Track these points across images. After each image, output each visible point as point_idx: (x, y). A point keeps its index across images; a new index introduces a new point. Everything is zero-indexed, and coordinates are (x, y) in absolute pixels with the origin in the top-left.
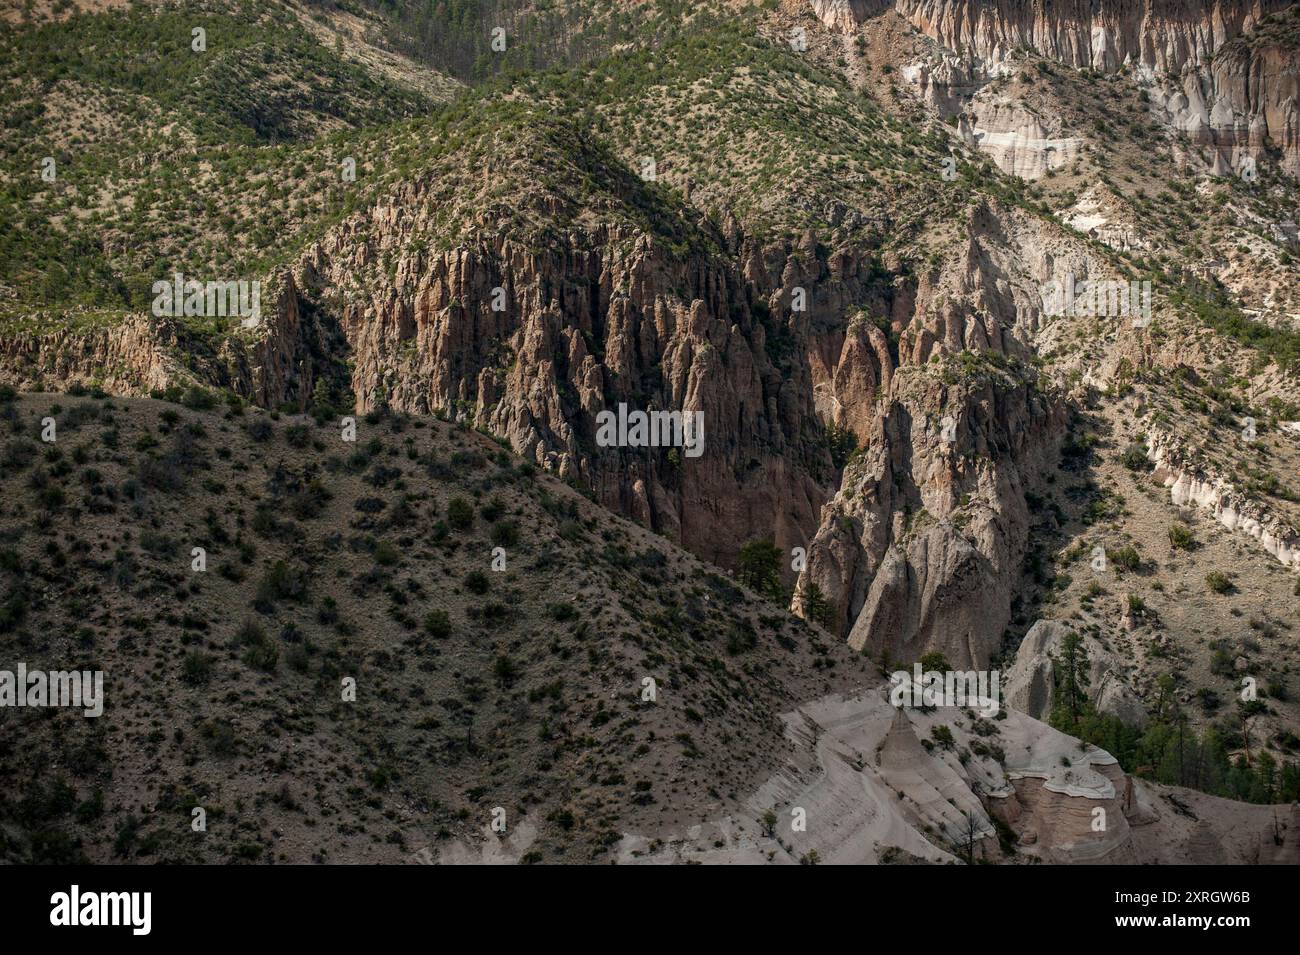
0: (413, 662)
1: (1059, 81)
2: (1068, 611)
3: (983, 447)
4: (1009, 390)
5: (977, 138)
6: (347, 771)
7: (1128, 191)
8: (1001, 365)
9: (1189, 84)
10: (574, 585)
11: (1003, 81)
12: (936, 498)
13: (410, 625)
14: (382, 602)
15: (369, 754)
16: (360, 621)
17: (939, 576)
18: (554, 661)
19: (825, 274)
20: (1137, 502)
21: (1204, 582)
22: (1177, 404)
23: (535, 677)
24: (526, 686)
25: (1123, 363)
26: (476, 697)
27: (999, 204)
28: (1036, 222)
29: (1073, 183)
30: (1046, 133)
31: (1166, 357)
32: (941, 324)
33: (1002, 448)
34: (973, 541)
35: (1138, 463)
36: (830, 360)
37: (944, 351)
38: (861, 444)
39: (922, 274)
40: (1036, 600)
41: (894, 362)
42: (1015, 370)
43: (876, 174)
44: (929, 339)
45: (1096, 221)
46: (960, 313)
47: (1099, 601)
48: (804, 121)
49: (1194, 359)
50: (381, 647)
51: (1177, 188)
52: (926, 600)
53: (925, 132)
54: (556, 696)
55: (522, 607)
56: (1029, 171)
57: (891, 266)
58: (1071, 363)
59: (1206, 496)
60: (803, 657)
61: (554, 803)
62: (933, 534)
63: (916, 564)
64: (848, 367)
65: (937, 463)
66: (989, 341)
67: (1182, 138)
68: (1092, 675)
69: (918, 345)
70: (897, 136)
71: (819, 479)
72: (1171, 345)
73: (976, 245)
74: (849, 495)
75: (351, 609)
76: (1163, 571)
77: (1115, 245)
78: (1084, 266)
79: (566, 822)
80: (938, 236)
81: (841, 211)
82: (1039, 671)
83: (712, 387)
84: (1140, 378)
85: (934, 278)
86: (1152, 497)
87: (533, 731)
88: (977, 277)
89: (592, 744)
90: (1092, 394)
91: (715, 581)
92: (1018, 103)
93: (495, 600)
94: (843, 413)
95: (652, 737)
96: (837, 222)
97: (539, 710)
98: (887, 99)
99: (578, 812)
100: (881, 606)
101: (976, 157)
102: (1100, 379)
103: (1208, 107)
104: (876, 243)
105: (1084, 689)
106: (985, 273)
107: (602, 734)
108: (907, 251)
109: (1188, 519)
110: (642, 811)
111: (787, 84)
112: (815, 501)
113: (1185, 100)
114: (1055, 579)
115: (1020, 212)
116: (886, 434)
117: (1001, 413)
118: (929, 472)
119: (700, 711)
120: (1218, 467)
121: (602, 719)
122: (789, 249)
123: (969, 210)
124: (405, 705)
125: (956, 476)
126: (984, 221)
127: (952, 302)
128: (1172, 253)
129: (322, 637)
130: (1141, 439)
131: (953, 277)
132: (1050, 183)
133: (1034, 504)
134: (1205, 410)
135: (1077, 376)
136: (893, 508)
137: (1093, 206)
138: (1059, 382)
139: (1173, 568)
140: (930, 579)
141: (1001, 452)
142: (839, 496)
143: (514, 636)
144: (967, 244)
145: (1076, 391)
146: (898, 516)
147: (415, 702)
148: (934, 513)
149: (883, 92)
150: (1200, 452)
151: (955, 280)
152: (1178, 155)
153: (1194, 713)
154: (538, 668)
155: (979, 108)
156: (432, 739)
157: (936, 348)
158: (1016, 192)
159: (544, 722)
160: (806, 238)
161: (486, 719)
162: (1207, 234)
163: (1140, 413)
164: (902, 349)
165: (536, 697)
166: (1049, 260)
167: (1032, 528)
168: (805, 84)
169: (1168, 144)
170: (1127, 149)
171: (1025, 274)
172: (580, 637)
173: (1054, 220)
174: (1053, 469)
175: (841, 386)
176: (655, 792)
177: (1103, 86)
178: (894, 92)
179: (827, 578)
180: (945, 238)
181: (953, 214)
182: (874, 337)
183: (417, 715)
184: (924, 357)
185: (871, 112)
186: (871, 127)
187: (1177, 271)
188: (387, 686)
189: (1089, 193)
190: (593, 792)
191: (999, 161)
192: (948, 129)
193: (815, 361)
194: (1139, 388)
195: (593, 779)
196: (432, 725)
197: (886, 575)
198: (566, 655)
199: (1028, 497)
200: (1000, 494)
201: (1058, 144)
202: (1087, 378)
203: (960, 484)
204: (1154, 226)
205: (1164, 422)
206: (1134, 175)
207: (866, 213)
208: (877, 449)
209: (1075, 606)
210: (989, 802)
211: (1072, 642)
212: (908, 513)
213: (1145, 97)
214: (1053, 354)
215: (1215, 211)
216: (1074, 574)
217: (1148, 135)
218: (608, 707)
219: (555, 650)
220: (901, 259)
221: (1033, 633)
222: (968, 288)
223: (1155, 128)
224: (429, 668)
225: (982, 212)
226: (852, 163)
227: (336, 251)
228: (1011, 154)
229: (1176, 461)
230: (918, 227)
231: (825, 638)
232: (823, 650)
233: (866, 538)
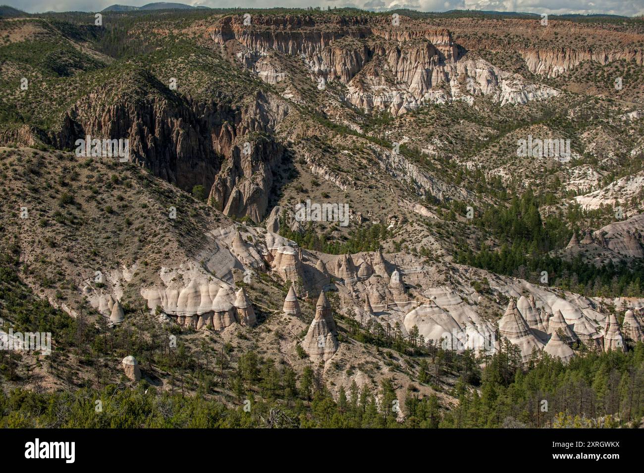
0: (103, 221)
1: (280, 58)
2: (284, 203)
3: (260, 158)
4: (267, 142)
5: (258, 73)
6: (85, 251)
7: (299, 87)
8: (265, 135)
9: (315, 59)
10: (147, 198)
11: (265, 57)
12: (247, 172)
13: (102, 210)
14: (94, 203)
15: (92, 246)
16: (88, 209)
17: (248, 194)
18: (142, 219)
19: (216, 110)
20: (303, 172)
21: (321, 195)
22: (313, 146)
23: (136, 224)
24: (133, 227)
25: (298, 134)
26: (121, 230)
27: (264, 91)
28: (274, 96)
29: (284, 85)
30: (276, 71)
31: (310, 133)
32: (248, 124)
33: (266, 159)
34: (257, 185)
35: (303, 162)
36: (218, 135)
37: (249, 132)
38: (226, 158)
39: (243, 111)
40: (275, 200)
41: (235, 135)
42: (269, 137)
43: (230, 83)
44: (245, 129)
45: (290, 96)
46: (253, 121)
47: (292, 201)
48: (210, 68)
49: (317, 133)
50: (93, 216)
51: (312, 87)
52: (245, 201)
53: (243, 71)
54: (142, 229)
55: (133, 204)
56: (272, 82)
57: (234, 108)
58: (284, 135)
59: (321, 171)
60: (212, 218)
61: (142, 259)
62: (247, 183)
63: (242, 191)
64: (222, 136)
65: (247, 163)
66: (261, 129)
67: (313, 73)
68: (290, 221)
69: (242, 130)
70: (236, 72)
71: (214, 168)
72: (311, 130)
73: (257, 102)
74: (223, 172)
75: (85, 206)
76: (310, 192)
77: (296, 102)
78: (287, 108)
79: (146, 264)
80: (248, 100)
81: (220, 93)
82: (276, 220)
83: (185, 142)
84: (303, 139)
85: (246, 112)
86: (306, 171)
87: (136, 239)
88: (258, 111)
89: (152, 242)
90: (290, 144)
91: (186, 197)
92: (269, 63)
93: (125, 203)
94: (221, 149)
95: (170, 240)
96: (219, 96)
97: (139, 233)
98: (233, 62)
99: (149, 261)
100: (232, 203)
101: (258, 78)
102: (292, 139)
103: (320, 64)
104: (230, 102)
105: (288, 225)
106: (260, 110)
107: (155, 239)
108: (239, 104)
109: (316, 178)
110: (167, 261)
111: (205, 58)
112: (214, 174)
113: (314, 63)
114: (280, 194)
115: (269, 93)
116: (233, 155)
117: (265, 148)
118: (246, 166)
119: (183, 233)
120: (324, 163)
121: (155, 236)
122: (206, 104)
123: (255, 93)
124: (100, 233)
125: (253, 166)
126: (260, 96)
127: (251, 118)
128: (311, 105)
129: (77, 213)
130: (304, 156)
131: (251, 111)
132: (277, 85)
133: (274, 174)
134: (321, 148)
135: (286, 138)
136: (235, 176)
137: (289, 91)
138: (281, 140)
139: (313, 191)
140: (246, 195)
141: (265, 160)
142: (220, 173)
143: (130, 213)
144: (255, 102)
145: (285, 143)
146: (237, 179)
147: (103, 231)
148: (247, 177)
149: (231, 60)
150: (319, 159)
151: (252, 112)
152: (312, 78)
153: (318, 230)
154: (138, 221)
155: (258, 65)
156: (109, 242)
157: (247, 131)
158: (268, 88)
159: (139, 237)
160: (210, 101)
161: (123, 235)
162: (321, 99)
163: (303, 148)
164: (237, 131)
165: (137, 230)
166: (278, 106)
167: (274, 181)
168: (210, 58)
169: (309, 74)
170: (299, 76)
171: (271, 110)
172: (149, 213)
173: (279, 95)
174: (280, 165)
175: (221, 142)
176: (171, 255)
177: (292, 58)
178: (235, 60)
179: (217, 195)
180: (249, 101)
181: (251, 93)
182: (229, 128)
183: (105, 235)
184: (244, 133)
185: (228, 66)
186: (228, 70)
187: (313, 109)
188: (96, 227)
189: (289, 88)
190: (154, 255)
191: (264, 79)
192: (250, 70)
193: (213, 136)
194: (303, 142)
195: (153, 252)
196: (108, 238)
197: (233, 194)
198: (145, 218)
199: (272, 172)
200: (265, 171)
201: (280, 74)
202: (288, 139)
203: (254, 169)
204: (306, 97)
205: (310, 151)
206: (301, 83)
207: (227, 93)
208: (230, 159)
209: (286, 202)
210: (262, 257)
211: (285, 212)
212: (240, 177)
213: (303, 62)
214: (279, 132)
215: (323, 93)
216: (285, 193)
217: (304, 73)
218: (157, 232)
219: (142, 216)
220: (237, 106)
221: (274, 210)
222: (256, 114)
223: (306, 70)
224: (107, 222)
225: (259, 93)
226: (223, 80)
227: (80, 106)
228: (267, 77)
229: (313, 161)
230: (241, 98)
231: (217, 212)
232: (217, 216)
233: (228, 184)
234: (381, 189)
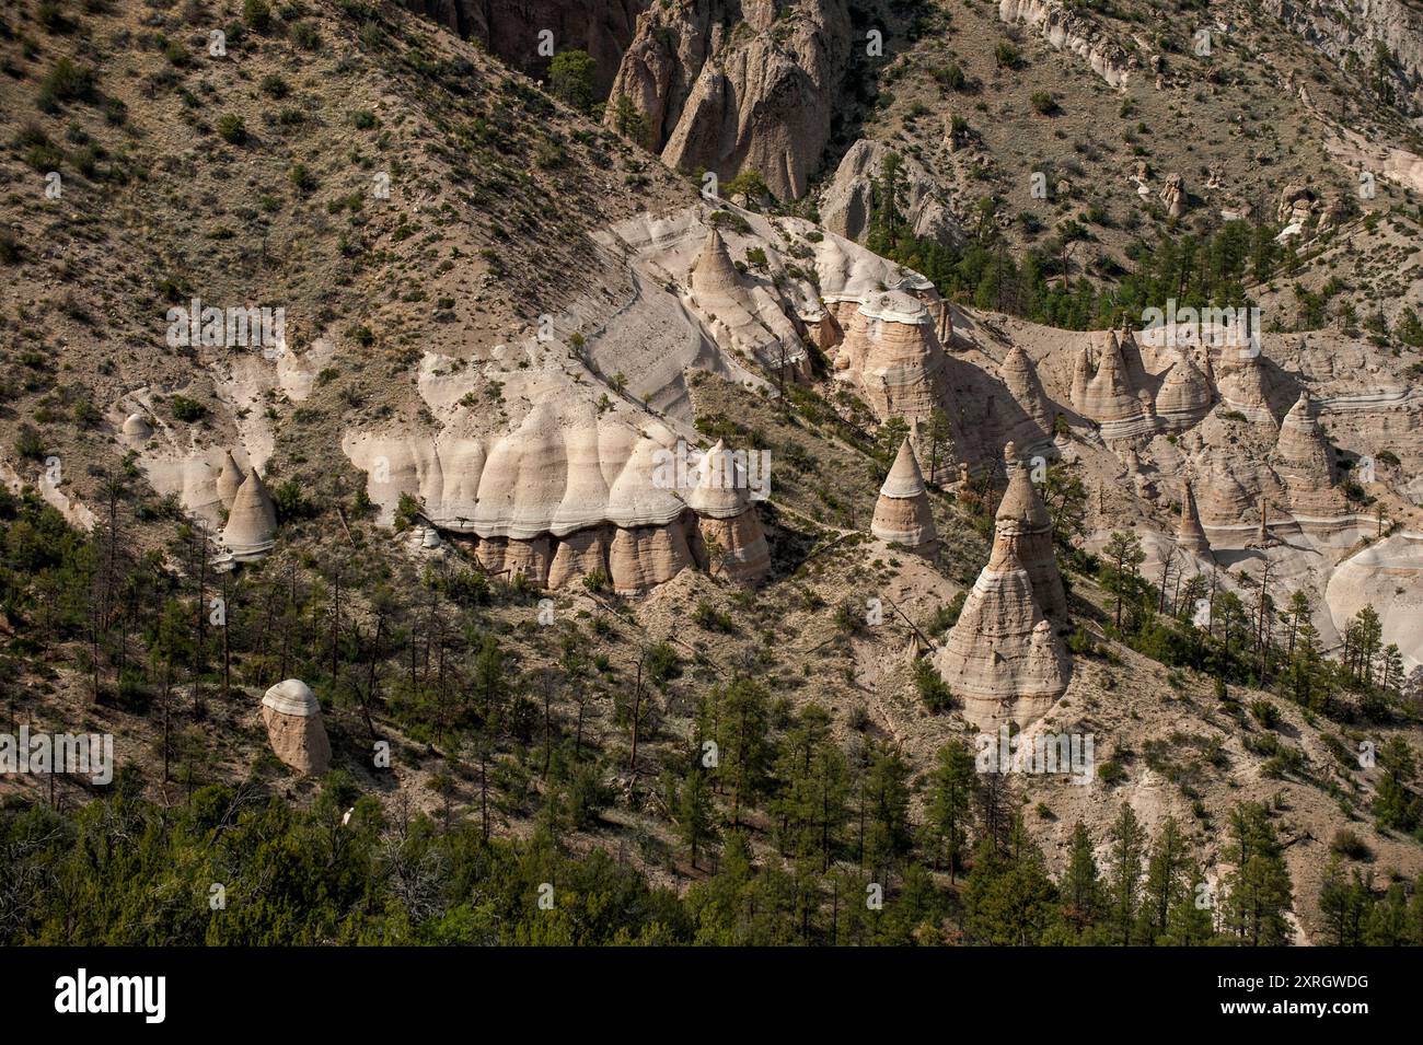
0: (206, 170)
2: (890, 131)
6: (136, 280)
10: (376, 92)
12: (757, 9)
13: (205, 130)
14: (173, 104)
15: (160, 264)
16: (150, 124)
17: (758, 92)
18: (355, 171)
20: (964, 18)
21: (1029, 102)
23: (334, 188)
24: (323, 197)
26: (273, 208)
34: (793, 56)
40: (858, 119)
47: (921, 121)
50: (171, 152)
52: (743, 118)
54: (356, 208)
55: (321, 113)
59: (1035, 14)
60: (618, 175)
61: (353, 319)
62: (754, 48)
63: (734, 79)
68: (911, 197)
75: (139, 110)
76: (987, 91)
79: (367, 339)
82: (857, 193)
86: (979, 12)
87: (331, 245)
89: (393, 259)
91: (525, 93)
93: (292, 106)
95: (457, 254)
97: (341, 222)
99: (378, 329)
100: (696, 122)
105: (904, 212)
107: (404, 248)
109: (1016, 37)
110: (445, 329)
112: (631, 10)
114: (877, 97)
119: (508, 230)
121: (404, 234)
124: (196, 214)
129: (109, 138)
133: (858, 18)
136: (711, 20)
139: (998, 88)
140: (748, 94)
142: (656, 6)
143: (311, 144)
146: (717, 29)
147: (207, 210)
148: (754, 25)
153: (1015, 237)
154: (338, 178)
156: (227, 250)
159: (344, 235)
161: (281, 229)
165: (335, 209)
172: (382, 147)
176: (460, 310)
179: (641, 91)
183: (213, 225)
188: (179, 193)
190: (394, 309)
195: (394, 295)
196: (226, 235)
197: (702, 90)
198: (369, 166)
199: (852, 11)
200: (823, 7)
209: (897, 126)
210: (800, 328)
211: (893, 163)
212: (727, 25)
216: (897, 93)
218: (412, 221)
219: (356, 160)
221: (853, 153)
224: (223, 175)
231: (639, 155)
232: (636, 168)
233: (683, 50)
234: (1260, 89)
